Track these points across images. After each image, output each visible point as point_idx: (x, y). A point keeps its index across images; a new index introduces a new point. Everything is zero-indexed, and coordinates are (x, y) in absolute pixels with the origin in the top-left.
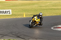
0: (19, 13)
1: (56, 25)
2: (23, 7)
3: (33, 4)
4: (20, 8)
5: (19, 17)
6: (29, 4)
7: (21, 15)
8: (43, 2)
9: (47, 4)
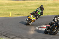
0: (5, 12)
1: (41, 25)
2: (9, 7)
3: (19, 4)
4: (7, 8)
5: (5, 16)
6: (15, 4)
7: (7, 14)
8: (28, 2)
9: (33, 4)
